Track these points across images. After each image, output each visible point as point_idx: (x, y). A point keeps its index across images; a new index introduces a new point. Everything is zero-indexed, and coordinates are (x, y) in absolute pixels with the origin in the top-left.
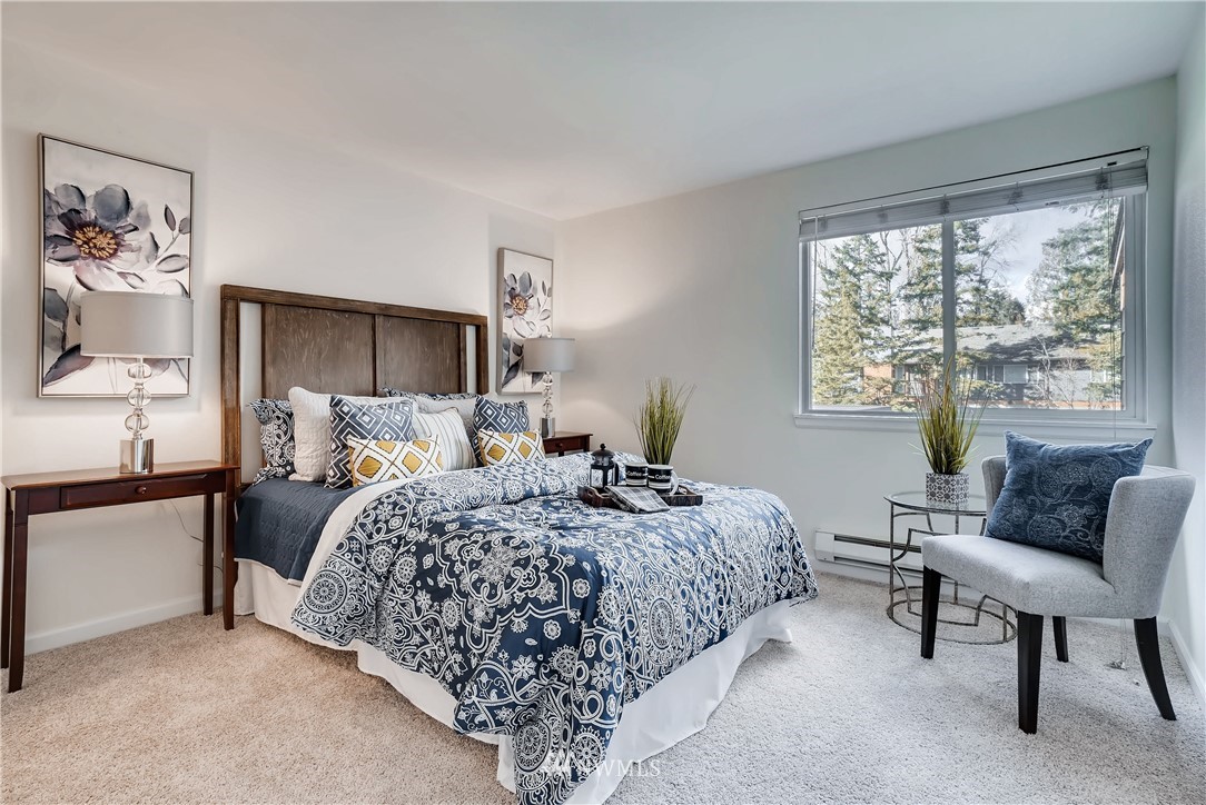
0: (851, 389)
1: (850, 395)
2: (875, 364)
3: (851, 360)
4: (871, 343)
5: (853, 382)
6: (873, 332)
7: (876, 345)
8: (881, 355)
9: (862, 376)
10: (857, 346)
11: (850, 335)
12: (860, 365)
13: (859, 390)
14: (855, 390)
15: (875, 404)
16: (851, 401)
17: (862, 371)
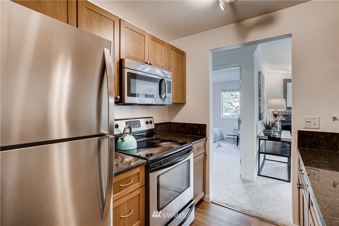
0: (229, 109)
1: (229, 110)
2: (235, 102)
3: (229, 101)
4: (234, 97)
5: (230, 107)
6: (235, 94)
7: (235, 97)
8: (236, 100)
9: (232, 105)
10: (231, 98)
11: (229, 95)
12: (231, 102)
13: (231, 109)
14: (230, 109)
15: (235, 112)
16: (229, 112)
17: (232, 104)
